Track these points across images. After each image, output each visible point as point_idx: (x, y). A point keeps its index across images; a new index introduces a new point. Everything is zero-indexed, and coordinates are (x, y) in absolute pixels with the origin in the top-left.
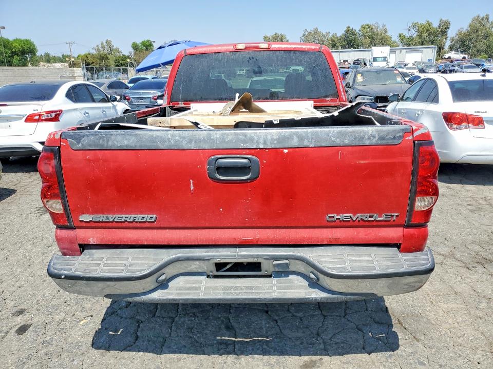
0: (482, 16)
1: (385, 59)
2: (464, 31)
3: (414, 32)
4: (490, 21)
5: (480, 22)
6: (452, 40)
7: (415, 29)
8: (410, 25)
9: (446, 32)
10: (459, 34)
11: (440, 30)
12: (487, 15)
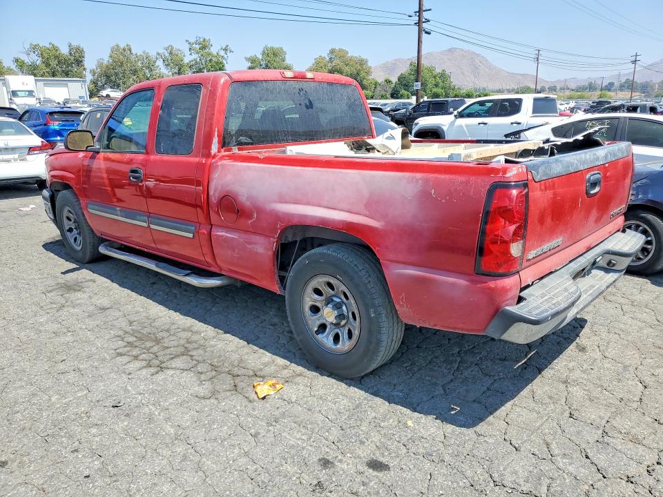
0: (122, 47)
1: (31, 93)
2: (105, 62)
3: (37, 58)
4: (134, 53)
5: (122, 54)
6: (93, 72)
7: (36, 53)
8: (28, 46)
9: (81, 61)
10: (100, 65)
11: (72, 58)
12: (127, 46)
